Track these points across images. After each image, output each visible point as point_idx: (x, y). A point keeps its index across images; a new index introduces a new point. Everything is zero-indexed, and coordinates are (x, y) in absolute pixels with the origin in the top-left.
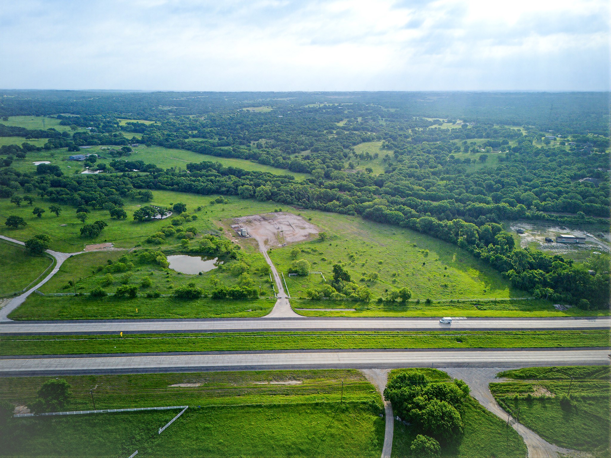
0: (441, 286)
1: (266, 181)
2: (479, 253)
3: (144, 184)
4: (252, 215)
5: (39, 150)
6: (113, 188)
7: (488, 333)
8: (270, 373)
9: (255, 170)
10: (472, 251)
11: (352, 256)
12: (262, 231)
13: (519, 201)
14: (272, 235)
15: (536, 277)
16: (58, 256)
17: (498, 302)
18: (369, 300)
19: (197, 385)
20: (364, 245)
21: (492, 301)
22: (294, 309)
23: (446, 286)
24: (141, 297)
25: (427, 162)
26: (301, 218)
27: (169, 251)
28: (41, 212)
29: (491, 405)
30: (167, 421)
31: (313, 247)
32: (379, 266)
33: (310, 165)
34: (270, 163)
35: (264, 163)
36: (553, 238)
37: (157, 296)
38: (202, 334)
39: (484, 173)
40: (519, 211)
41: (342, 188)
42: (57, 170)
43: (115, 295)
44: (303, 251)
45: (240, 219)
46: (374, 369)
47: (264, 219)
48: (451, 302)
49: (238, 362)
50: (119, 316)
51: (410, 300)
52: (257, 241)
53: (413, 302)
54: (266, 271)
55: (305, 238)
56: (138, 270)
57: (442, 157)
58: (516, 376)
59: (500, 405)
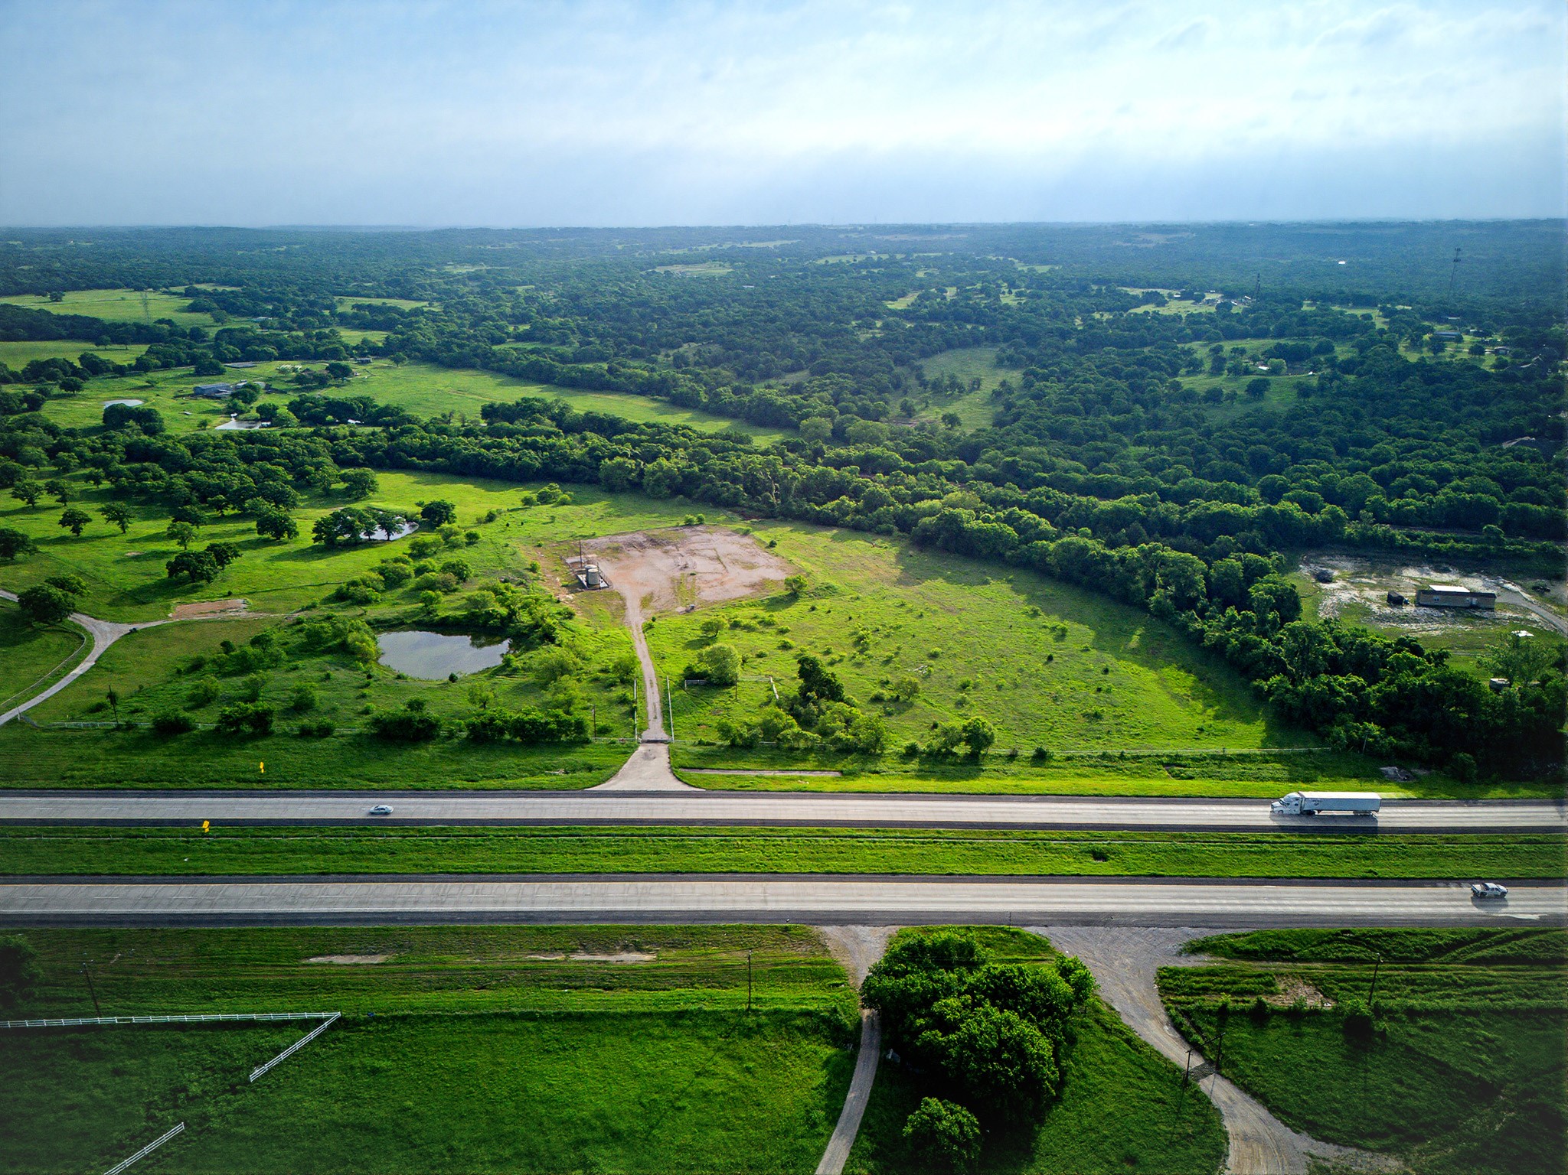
1: (674, 447)
2: (1202, 631)
3: (361, 455)
4: (626, 534)
5: (121, 371)
6: (279, 464)
7: (1184, 839)
8: (575, 934)
9: (652, 421)
10: (1185, 626)
11: (862, 638)
12: (640, 574)
13: (1331, 496)
14: (666, 584)
15: (1339, 694)
16: (102, 631)
17: (1230, 760)
18: (883, 748)
19: (379, 959)
20: (903, 610)
21: (1213, 757)
22: (677, 769)
23: (1097, 716)
24: (285, 734)
25: (1106, 399)
26: (746, 541)
27: (386, 621)
28: (80, 521)
29: (1153, 1024)
30: (277, 1051)
31: (764, 615)
32: (932, 662)
33: (800, 407)
34: (699, 402)
35: (682, 402)
37: (325, 732)
38: (419, 831)
39: (1251, 425)
40: (1325, 522)
41: (869, 465)
42: (152, 420)
43: (217, 729)
44: (735, 625)
45: (592, 541)
46: (853, 927)
47: (655, 542)
48: (1104, 756)
49: (496, 902)
50: (217, 781)
51: (991, 751)
52: (623, 600)
53: (999, 756)
54: (625, 674)
55: (747, 591)
56: (296, 668)
57: (1148, 385)
58: (1236, 950)
59: (1177, 1027)
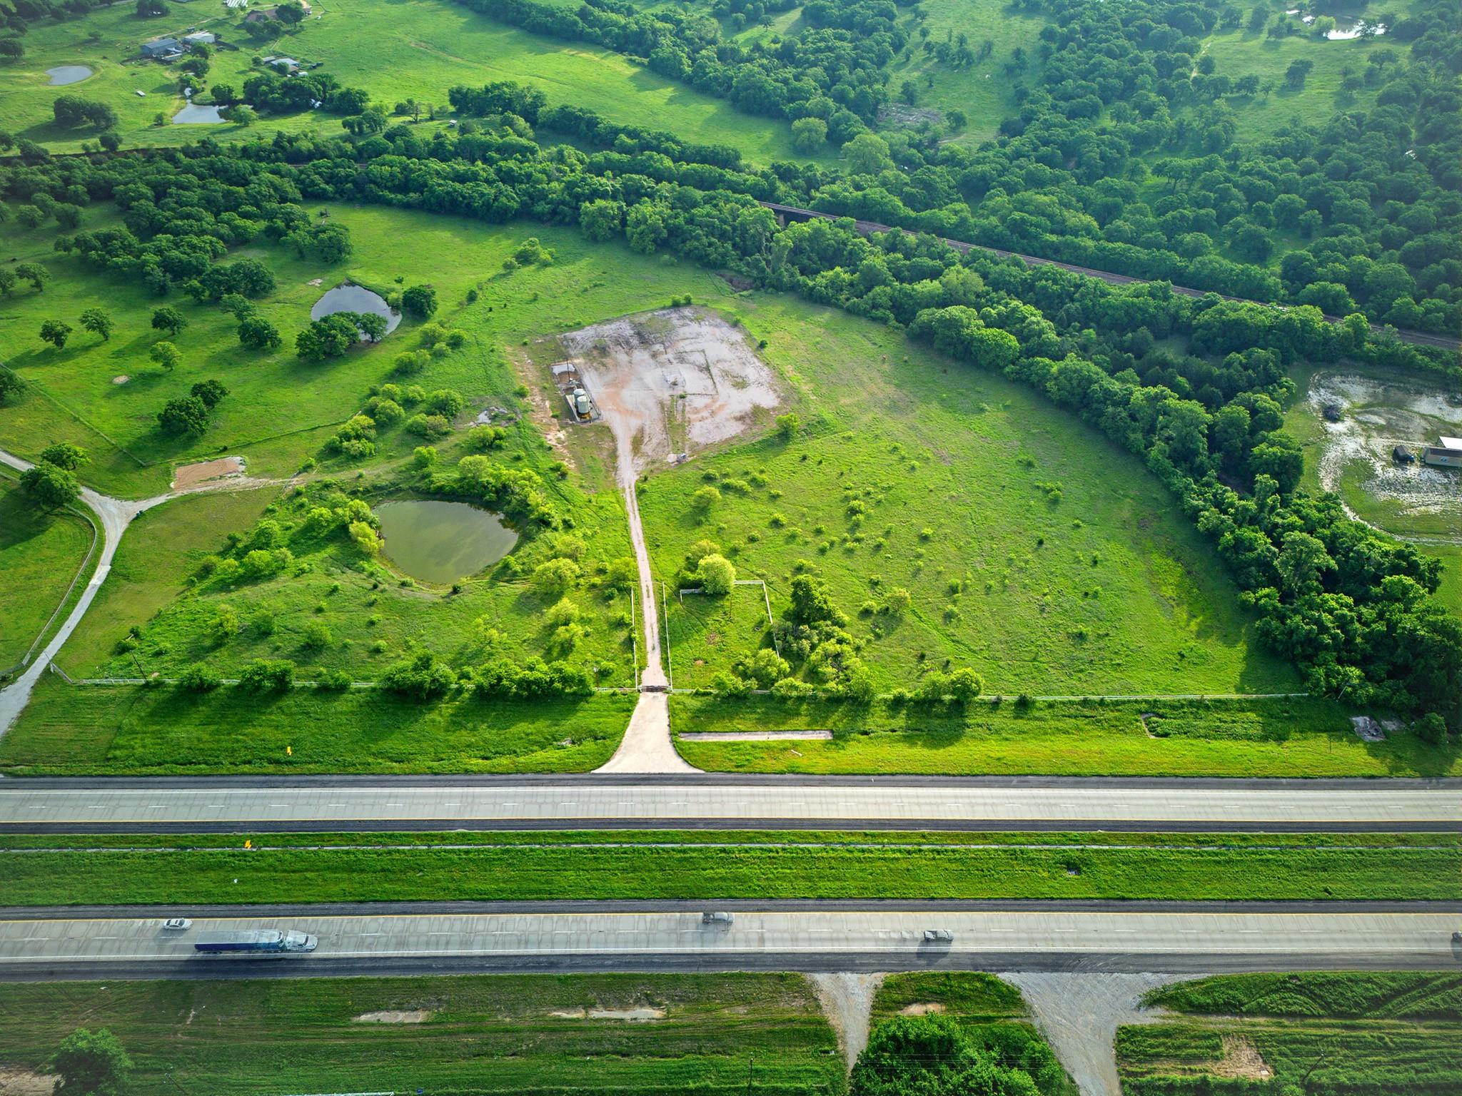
0: (1069, 635)
4: (609, 321)
8: (592, 983)
11: (854, 511)
12: (631, 394)
14: (656, 411)
16: (110, 514)
17: (1207, 707)
18: (872, 696)
19: (420, 1017)
20: (895, 458)
21: (1191, 703)
22: (676, 735)
23: (1081, 636)
24: (304, 690)
26: (737, 336)
27: (383, 488)
28: (63, 333)
31: (755, 469)
36: (1416, 445)
38: (442, 837)
42: (109, 124)
45: (578, 335)
46: (842, 975)
47: (643, 338)
48: (1085, 703)
51: (976, 698)
52: (614, 439)
53: (985, 703)
54: (624, 580)
55: (740, 427)
56: (301, 572)
57: (1176, 59)
